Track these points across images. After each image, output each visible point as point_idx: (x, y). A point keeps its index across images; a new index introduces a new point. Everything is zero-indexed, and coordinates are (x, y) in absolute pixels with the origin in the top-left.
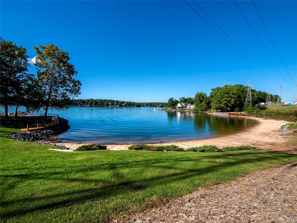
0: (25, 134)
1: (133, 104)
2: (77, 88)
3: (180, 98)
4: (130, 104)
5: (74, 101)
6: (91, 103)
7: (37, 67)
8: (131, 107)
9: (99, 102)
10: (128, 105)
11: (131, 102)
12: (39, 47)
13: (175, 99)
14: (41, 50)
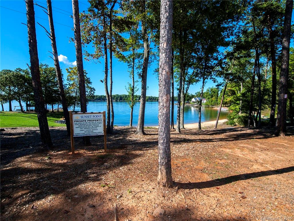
0: (62, 121)
1: (154, 98)
2: (92, 93)
3: (196, 93)
4: (151, 99)
5: (102, 97)
6: (117, 98)
7: (68, 82)
8: (152, 101)
9: (123, 98)
10: (150, 100)
11: (152, 97)
12: (69, 69)
13: (191, 94)
14: (70, 70)
